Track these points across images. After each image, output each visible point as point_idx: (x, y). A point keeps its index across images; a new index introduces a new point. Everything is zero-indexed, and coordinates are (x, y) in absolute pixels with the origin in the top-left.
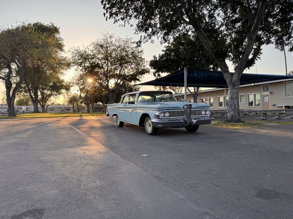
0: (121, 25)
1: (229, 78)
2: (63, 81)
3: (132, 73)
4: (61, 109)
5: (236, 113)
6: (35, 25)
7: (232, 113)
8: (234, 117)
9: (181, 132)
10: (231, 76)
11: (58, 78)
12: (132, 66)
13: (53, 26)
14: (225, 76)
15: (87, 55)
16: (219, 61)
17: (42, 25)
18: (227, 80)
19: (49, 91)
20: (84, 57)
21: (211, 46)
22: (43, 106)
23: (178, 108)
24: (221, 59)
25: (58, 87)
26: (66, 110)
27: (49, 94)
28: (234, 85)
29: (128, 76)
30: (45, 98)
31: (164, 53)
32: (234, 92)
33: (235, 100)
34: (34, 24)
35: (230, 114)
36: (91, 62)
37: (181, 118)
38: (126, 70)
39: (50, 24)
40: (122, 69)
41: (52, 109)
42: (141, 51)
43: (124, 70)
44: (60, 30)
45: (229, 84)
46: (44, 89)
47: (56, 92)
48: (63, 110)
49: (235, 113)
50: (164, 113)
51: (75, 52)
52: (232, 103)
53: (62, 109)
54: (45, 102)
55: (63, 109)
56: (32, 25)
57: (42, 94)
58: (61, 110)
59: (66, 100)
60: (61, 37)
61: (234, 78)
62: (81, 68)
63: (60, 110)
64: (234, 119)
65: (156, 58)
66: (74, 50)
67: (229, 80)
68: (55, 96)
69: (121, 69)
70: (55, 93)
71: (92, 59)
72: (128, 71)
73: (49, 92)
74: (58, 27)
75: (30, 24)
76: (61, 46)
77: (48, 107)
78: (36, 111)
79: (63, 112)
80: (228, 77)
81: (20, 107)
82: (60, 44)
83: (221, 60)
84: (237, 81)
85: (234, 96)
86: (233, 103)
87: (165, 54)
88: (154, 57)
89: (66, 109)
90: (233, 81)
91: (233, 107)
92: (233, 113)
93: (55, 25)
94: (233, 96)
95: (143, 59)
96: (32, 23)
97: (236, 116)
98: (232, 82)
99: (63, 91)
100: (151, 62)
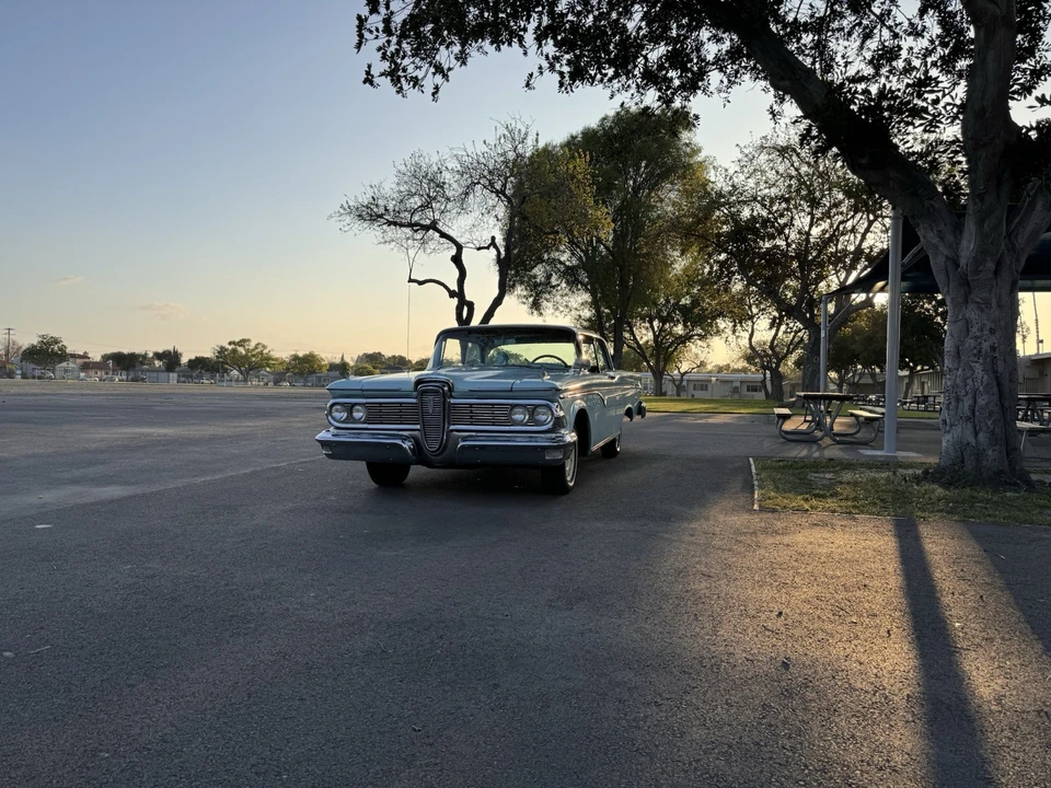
1: (942, 248)
4: (730, 384)
5: (982, 437)
7: (963, 432)
8: (969, 454)
19: (681, 325)
22: (658, 373)
23: (396, 393)
26: (748, 390)
27: (681, 337)
33: (978, 368)
41: (701, 386)
46: (663, 321)
47: (702, 326)
48: (736, 390)
49: (975, 435)
52: (958, 381)
53: (735, 384)
55: (738, 384)
57: (658, 334)
59: (735, 355)
63: (727, 391)
68: (700, 343)
70: (698, 331)
73: (679, 330)
77: (688, 376)
79: (736, 396)
80: (936, 240)
86: (965, 381)
89: (748, 387)
90: (963, 262)
91: (967, 402)
92: (969, 431)
97: (979, 455)
98: (958, 266)
99: (723, 323)
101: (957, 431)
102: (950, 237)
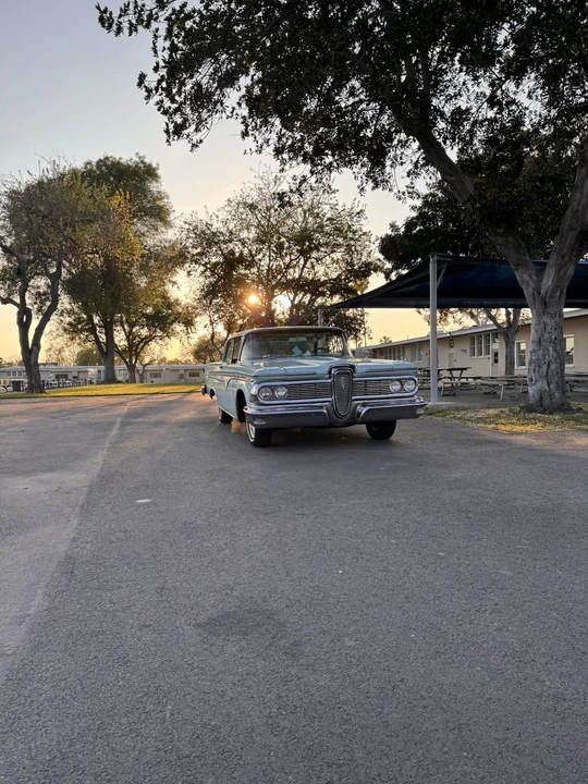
0: (248, 151)
1: (531, 283)
2: (177, 302)
3: (334, 275)
5: (552, 386)
6: (100, 163)
7: (542, 384)
8: (545, 396)
9: (354, 440)
10: (537, 276)
11: (164, 297)
12: (338, 255)
13: (142, 162)
14: (518, 278)
15: (214, 234)
16: (496, 234)
17: (119, 163)
18: (524, 288)
19: (146, 329)
20: (208, 239)
21: (471, 192)
22: (131, 368)
23: (313, 375)
24: (500, 228)
25: (164, 318)
26: (190, 376)
27: (146, 338)
28: (545, 304)
29: (324, 283)
30: (135, 348)
31: (414, 214)
32: (545, 324)
33: (551, 349)
34: (97, 163)
35: (534, 387)
36: (225, 251)
37: (323, 404)
38: (320, 269)
39: (135, 159)
40: (308, 265)
41: (156, 374)
42: (358, 213)
43: (313, 267)
44: (159, 172)
45: (531, 299)
46: (132, 325)
47: (161, 329)
48: (181, 376)
49: (549, 385)
50: (273, 389)
51: (187, 226)
52: (540, 357)
53: (181, 372)
54: (137, 355)
55: (183, 372)
56: (94, 164)
57: (129, 335)
58: (177, 374)
59: (185, 351)
60: (162, 189)
61: (545, 281)
62: (202, 268)
63: (174, 377)
64: (547, 402)
65: (398, 229)
66: (182, 223)
67: (531, 290)
68: (160, 342)
69: (304, 266)
70: (159, 333)
71: (225, 242)
72: (327, 267)
73: (144, 332)
74: (154, 165)
75: (89, 163)
76: (164, 212)
77: (147, 368)
78: (111, 379)
79: (182, 381)
80: (528, 279)
81: (83, 368)
82: (160, 208)
83: (500, 231)
84: (554, 291)
85: (547, 336)
86: (544, 356)
87: (417, 218)
88: (393, 226)
89: (190, 374)
90: (543, 292)
91: (545, 367)
92: (545, 384)
93: (147, 161)
94: (543, 335)
95: (365, 234)
96: (95, 160)
97: (551, 395)
98: (539, 294)
99: (179, 327)
100: (383, 240)
101: (539, 384)
102: (535, 278)
